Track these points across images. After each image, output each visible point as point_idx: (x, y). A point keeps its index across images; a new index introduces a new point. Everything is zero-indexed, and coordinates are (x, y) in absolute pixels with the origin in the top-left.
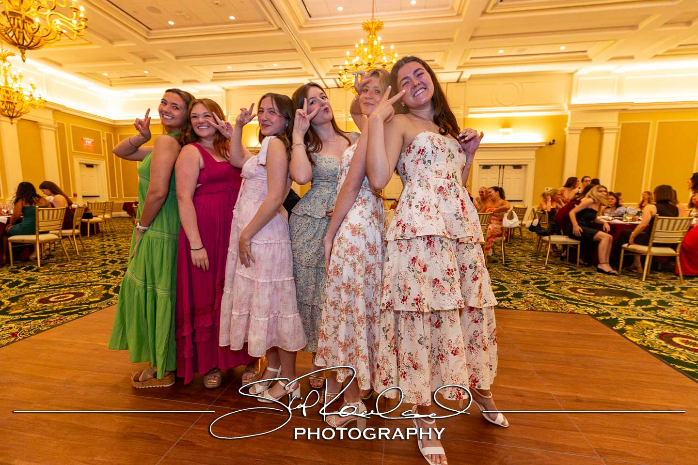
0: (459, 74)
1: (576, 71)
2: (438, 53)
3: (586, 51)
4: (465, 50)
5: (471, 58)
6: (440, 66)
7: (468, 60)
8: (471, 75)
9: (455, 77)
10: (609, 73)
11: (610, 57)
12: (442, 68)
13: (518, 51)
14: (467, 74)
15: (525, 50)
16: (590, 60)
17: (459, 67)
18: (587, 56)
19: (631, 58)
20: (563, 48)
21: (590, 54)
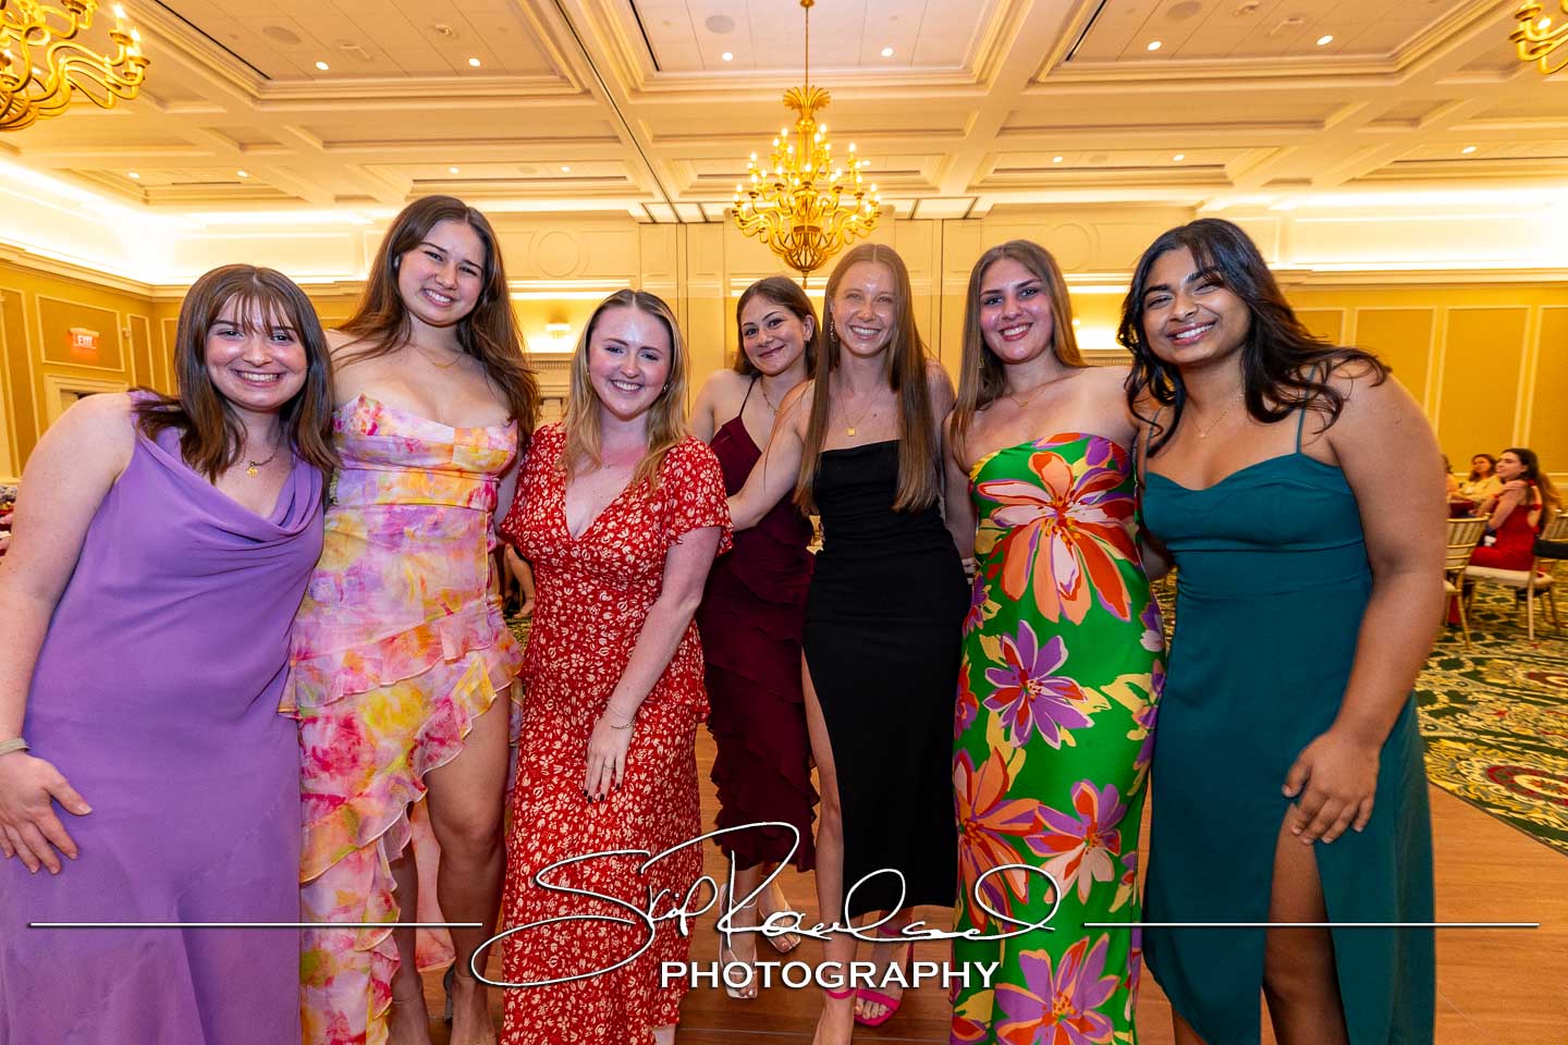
0: (968, 202)
1: (1202, 204)
2: (927, 158)
3: (1222, 166)
4: (988, 154)
5: (996, 170)
6: (931, 185)
7: (990, 174)
8: (994, 205)
9: (961, 207)
10: (1263, 210)
11: (1269, 179)
12: (935, 189)
13: (1091, 160)
14: (986, 202)
15: (1105, 158)
16: (1230, 184)
17: (970, 188)
18: (1224, 177)
19: (1307, 182)
20: (1179, 158)
21: (1231, 170)
